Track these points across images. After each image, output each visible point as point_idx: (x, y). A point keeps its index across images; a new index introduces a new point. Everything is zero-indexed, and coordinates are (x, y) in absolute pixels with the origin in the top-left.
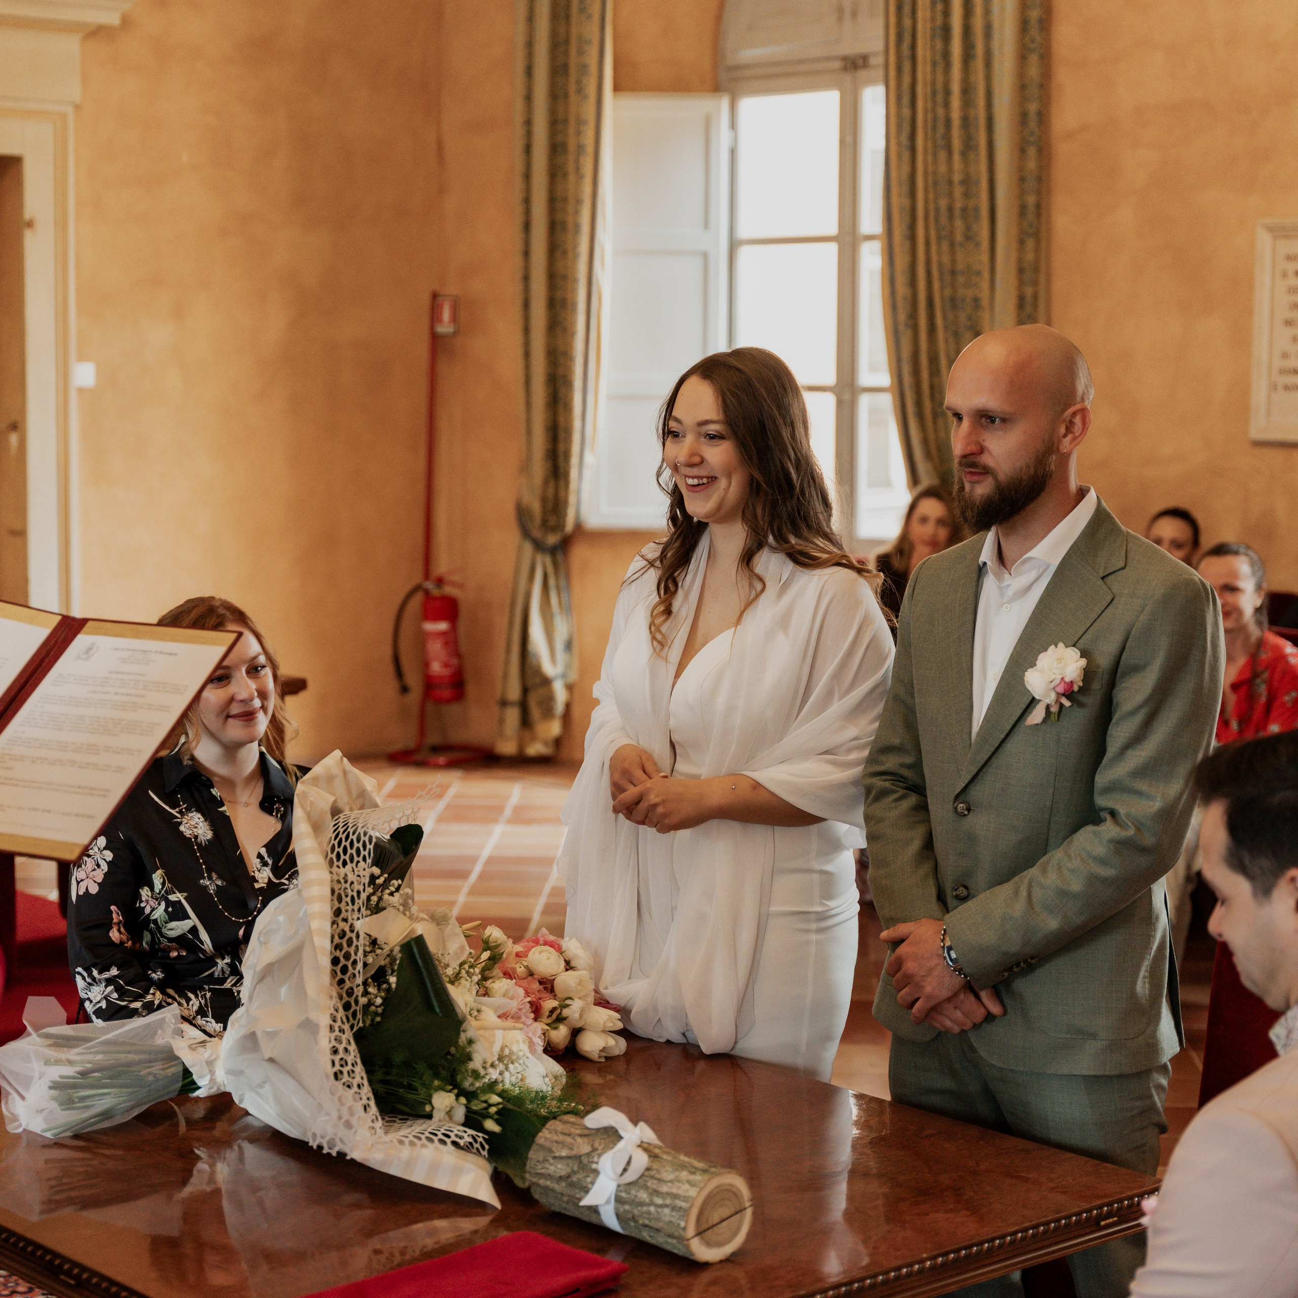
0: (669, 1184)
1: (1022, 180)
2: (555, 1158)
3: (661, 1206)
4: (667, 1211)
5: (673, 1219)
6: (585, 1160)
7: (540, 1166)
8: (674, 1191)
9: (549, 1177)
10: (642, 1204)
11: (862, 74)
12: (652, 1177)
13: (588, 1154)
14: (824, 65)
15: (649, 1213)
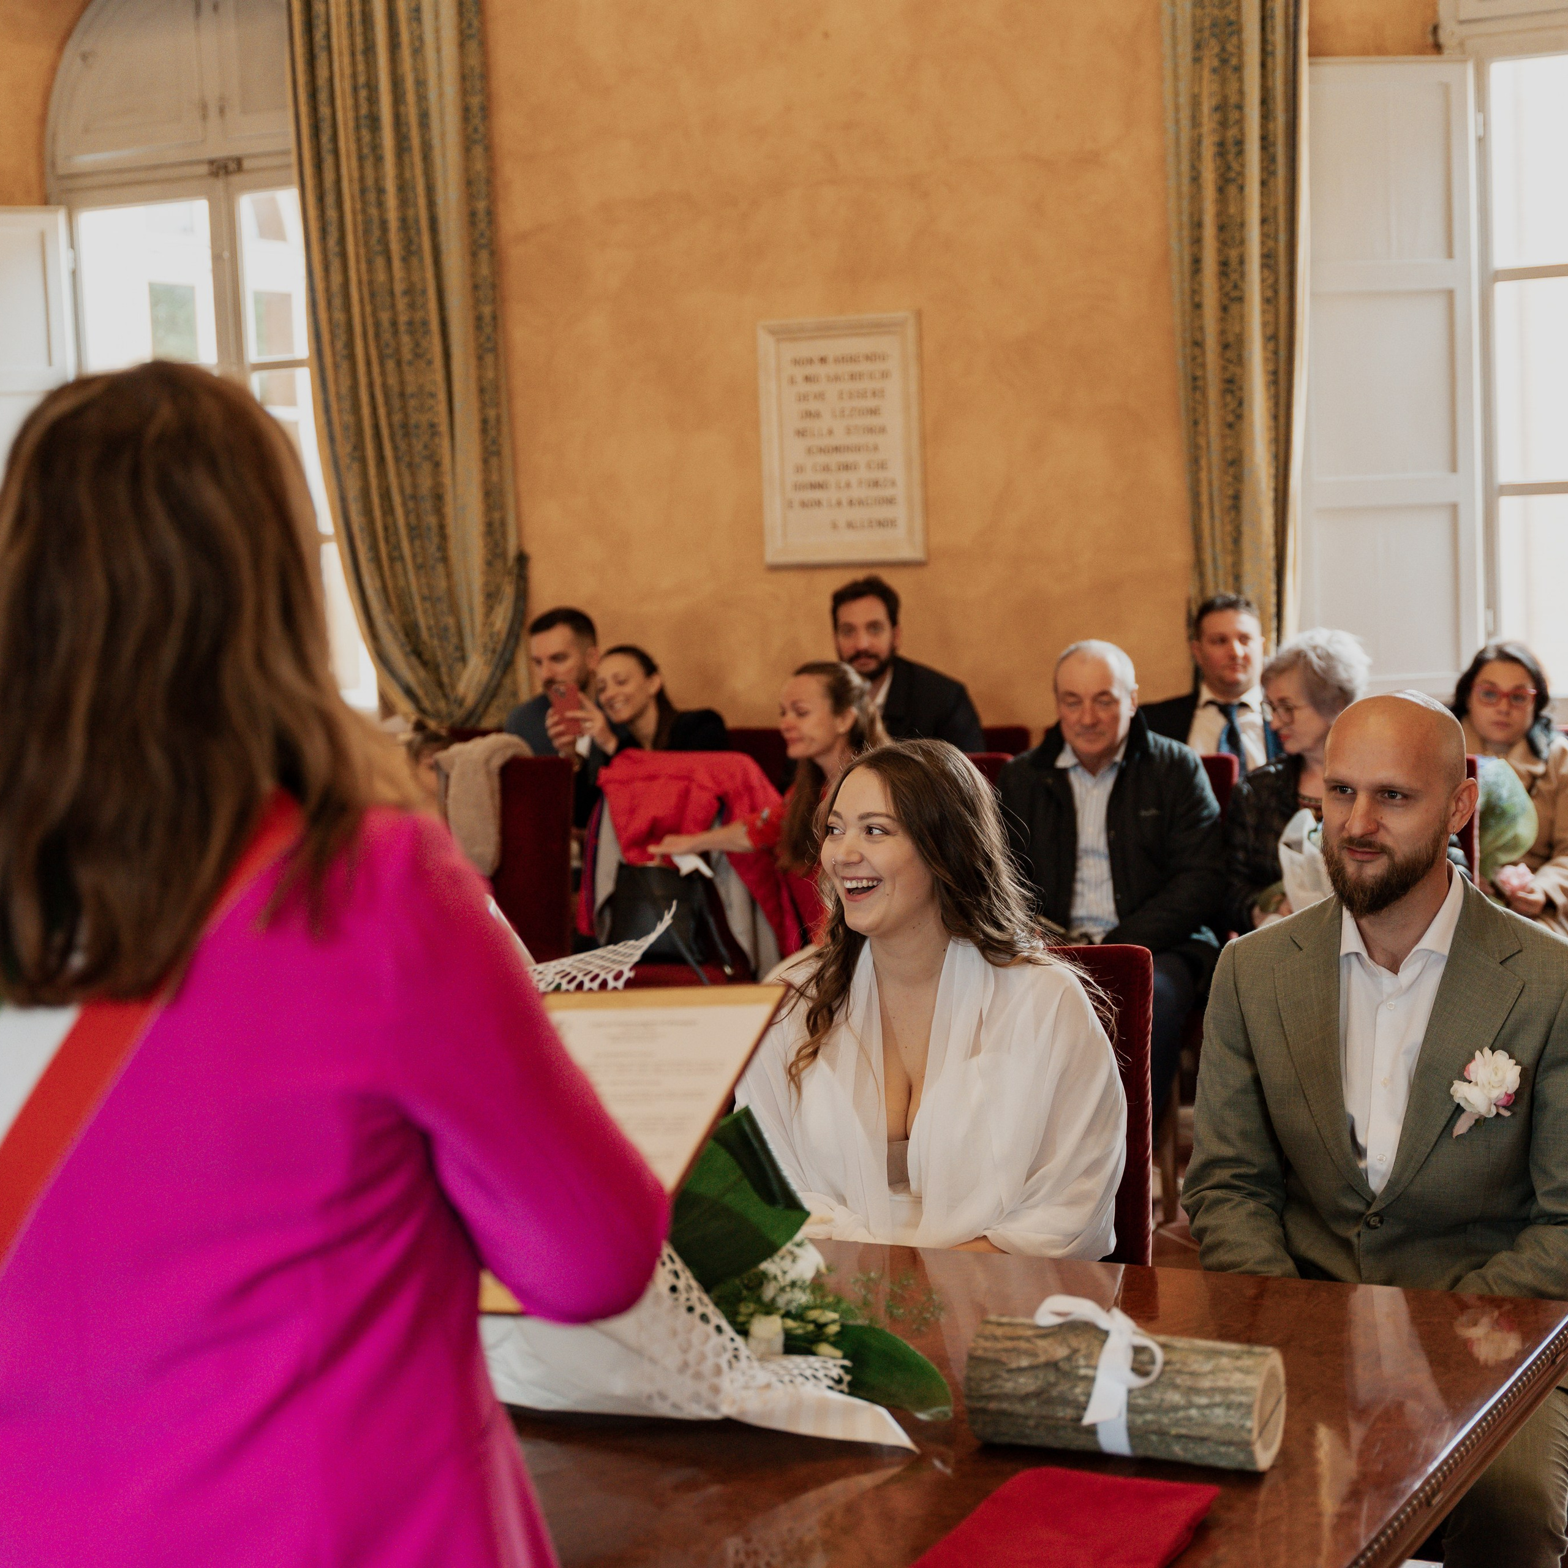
0: (1210, 1377)
1: (476, 287)
2: (1010, 1371)
3: (1208, 1406)
4: (1219, 1411)
5: (1233, 1421)
6: (1065, 1366)
7: (986, 1386)
8: (1221, 1383)
9: (1007, 1397)
10: (1175, 1408)
11: (236, 179)
12: (1179, 1372)
13: (1069, 1358)
14: (188, 171)
15: (1189, 1419)
